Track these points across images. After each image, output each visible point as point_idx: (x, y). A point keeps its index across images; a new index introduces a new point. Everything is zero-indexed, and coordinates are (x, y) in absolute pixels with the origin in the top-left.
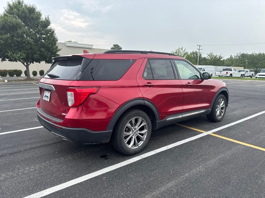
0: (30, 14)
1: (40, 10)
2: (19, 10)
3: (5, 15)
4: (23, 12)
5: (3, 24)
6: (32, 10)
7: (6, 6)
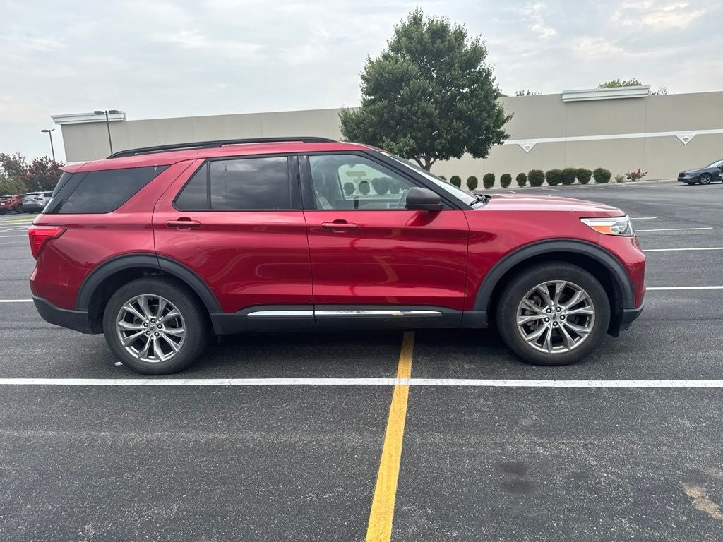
0: (433, 42)
1: (462, 26)
2: (410, 38)
3: (386, 57)
4: (420, 40)
5: (377, 79)
6: (439, 31)
7: (391, 37)
